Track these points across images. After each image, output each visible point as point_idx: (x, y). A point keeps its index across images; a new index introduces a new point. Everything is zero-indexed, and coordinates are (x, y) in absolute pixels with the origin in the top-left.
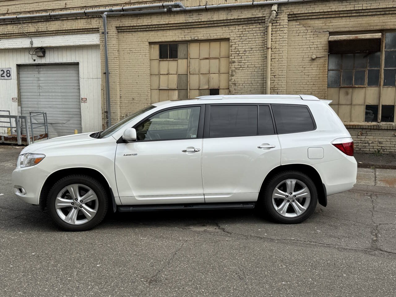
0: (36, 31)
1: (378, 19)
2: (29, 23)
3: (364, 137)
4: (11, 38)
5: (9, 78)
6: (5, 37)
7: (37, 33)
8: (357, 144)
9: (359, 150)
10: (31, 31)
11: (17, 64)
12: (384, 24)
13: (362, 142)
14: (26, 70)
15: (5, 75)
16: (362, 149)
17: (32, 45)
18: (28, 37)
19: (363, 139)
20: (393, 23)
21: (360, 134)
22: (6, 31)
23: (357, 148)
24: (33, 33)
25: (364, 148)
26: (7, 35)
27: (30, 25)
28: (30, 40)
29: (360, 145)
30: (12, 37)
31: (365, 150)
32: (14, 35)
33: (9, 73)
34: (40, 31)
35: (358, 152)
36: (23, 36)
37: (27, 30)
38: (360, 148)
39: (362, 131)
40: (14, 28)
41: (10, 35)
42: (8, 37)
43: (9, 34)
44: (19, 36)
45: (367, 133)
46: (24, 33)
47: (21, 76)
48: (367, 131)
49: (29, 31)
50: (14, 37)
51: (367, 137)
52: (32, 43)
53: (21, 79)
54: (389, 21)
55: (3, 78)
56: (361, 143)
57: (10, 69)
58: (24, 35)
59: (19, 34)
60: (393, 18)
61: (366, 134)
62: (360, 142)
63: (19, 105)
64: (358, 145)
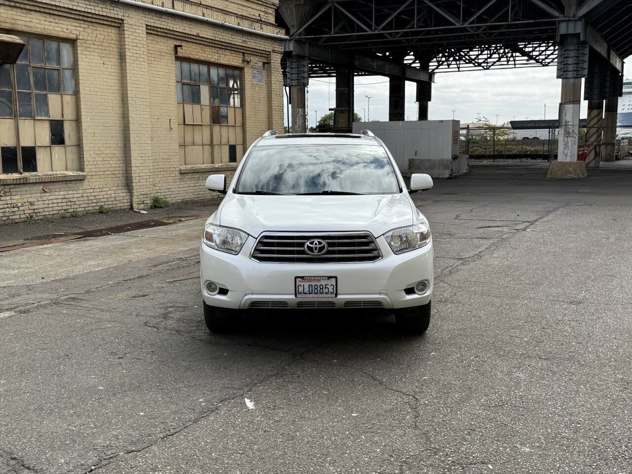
1: (5, 11)
3: (8, 198)
8: (4, 210)
9: (7, 219)
12: (14, 22)
13: (8, 205)
16: (11, 218)
19: (9, 202)
20: (23, 23)
21: (3, 193)
23: (4, 216)
25: (13, 214)
29: (7, 211)
31: (14, 217)
35: (6, 222)
38: (9, 216)
39: (4, 189)
45: (11, 191)
48: (10, 189)
51: (13, 197)
54: (19, 18)
56: (8, 207)
60: (24, 15)
61: (10, 193)
62: (6, 206)
64: (5, 212)
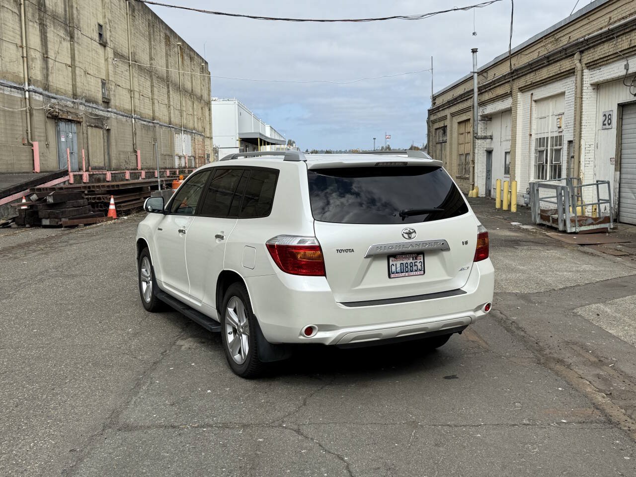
0: (629, 47)
2: (623, 34)
4: (610, 63)
5: (610, 127)
6: (604, 63)
7: (631, 50)
10: (624, 48)
11: (618, 104)
14: (629, 112)
15: (606, 122)
17: (627, 70)
18: (623, 58)
22: (603, 53)
24: (627, 51)
26: (605, 59)
27: (624, 38)
28: (625, 63)
30: (609, 61)
32: (611, 57)
33: (610, 119)
34: (633, 45)
36: (619, 58)
37: (621, 48)
40: (610, 47)
41: (606, 59)
42: (605, 62)
43: (605, 57)
44: (615, 59)
46: (617, 53)
47: (624, 122)
49: (622, 49)
50: (611, 60)
52: (627, 67)
53: (624, 127)
55: (604, 126)
57: (611, 113)
58: (618, 56)
59: (615, 56)
63: (616, 170)
